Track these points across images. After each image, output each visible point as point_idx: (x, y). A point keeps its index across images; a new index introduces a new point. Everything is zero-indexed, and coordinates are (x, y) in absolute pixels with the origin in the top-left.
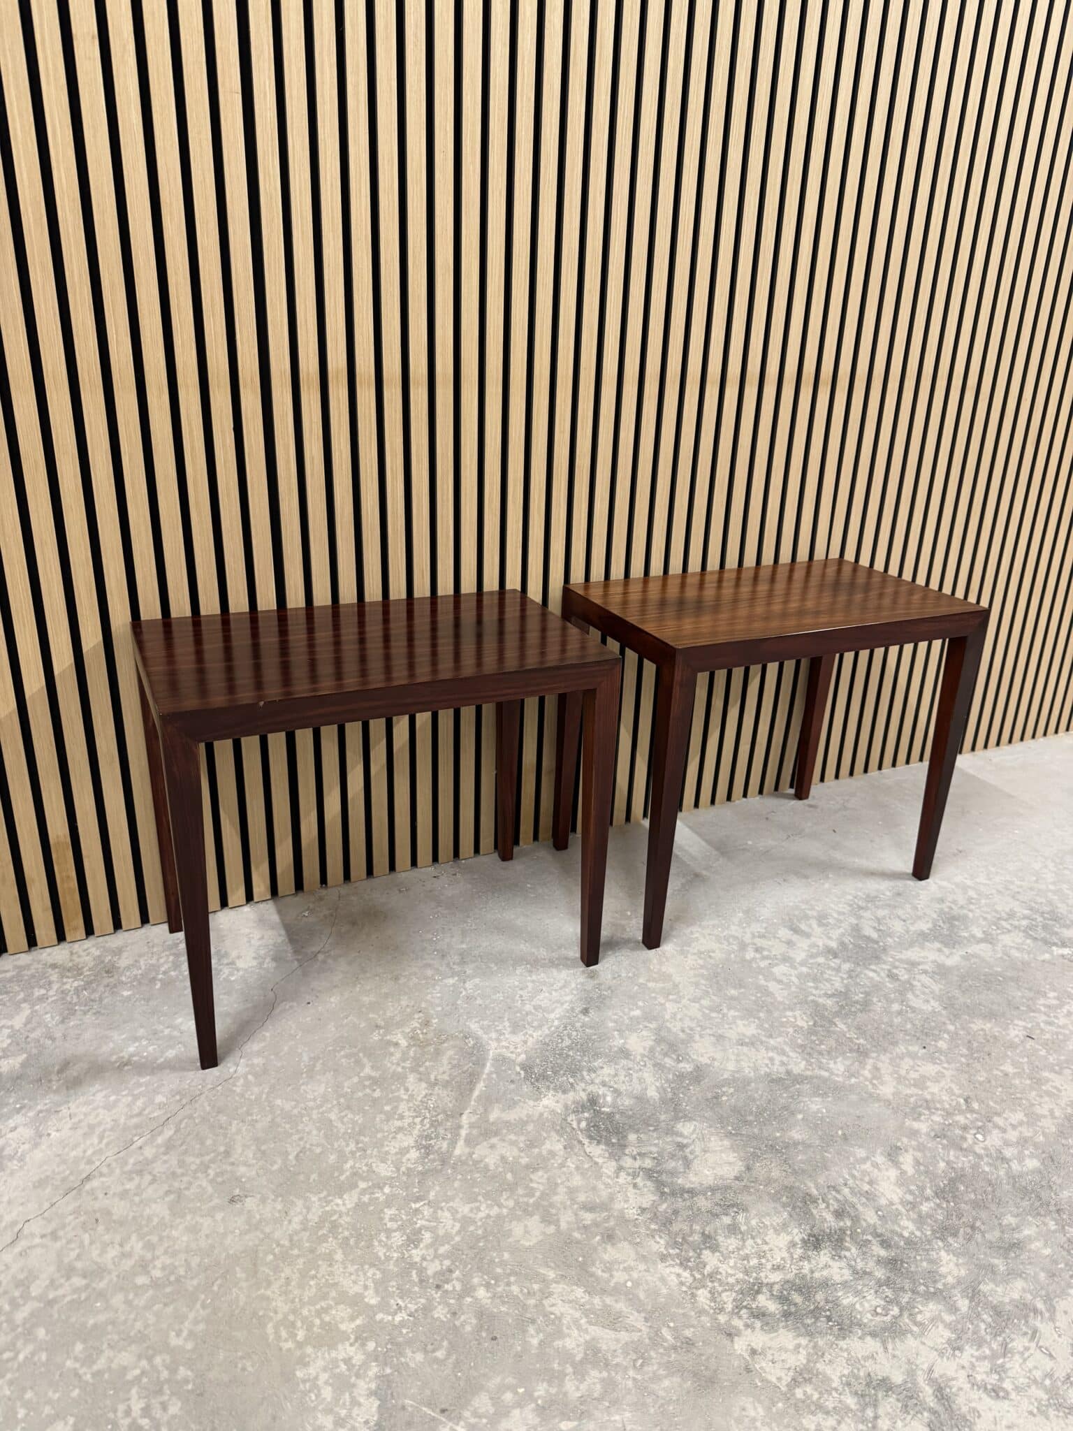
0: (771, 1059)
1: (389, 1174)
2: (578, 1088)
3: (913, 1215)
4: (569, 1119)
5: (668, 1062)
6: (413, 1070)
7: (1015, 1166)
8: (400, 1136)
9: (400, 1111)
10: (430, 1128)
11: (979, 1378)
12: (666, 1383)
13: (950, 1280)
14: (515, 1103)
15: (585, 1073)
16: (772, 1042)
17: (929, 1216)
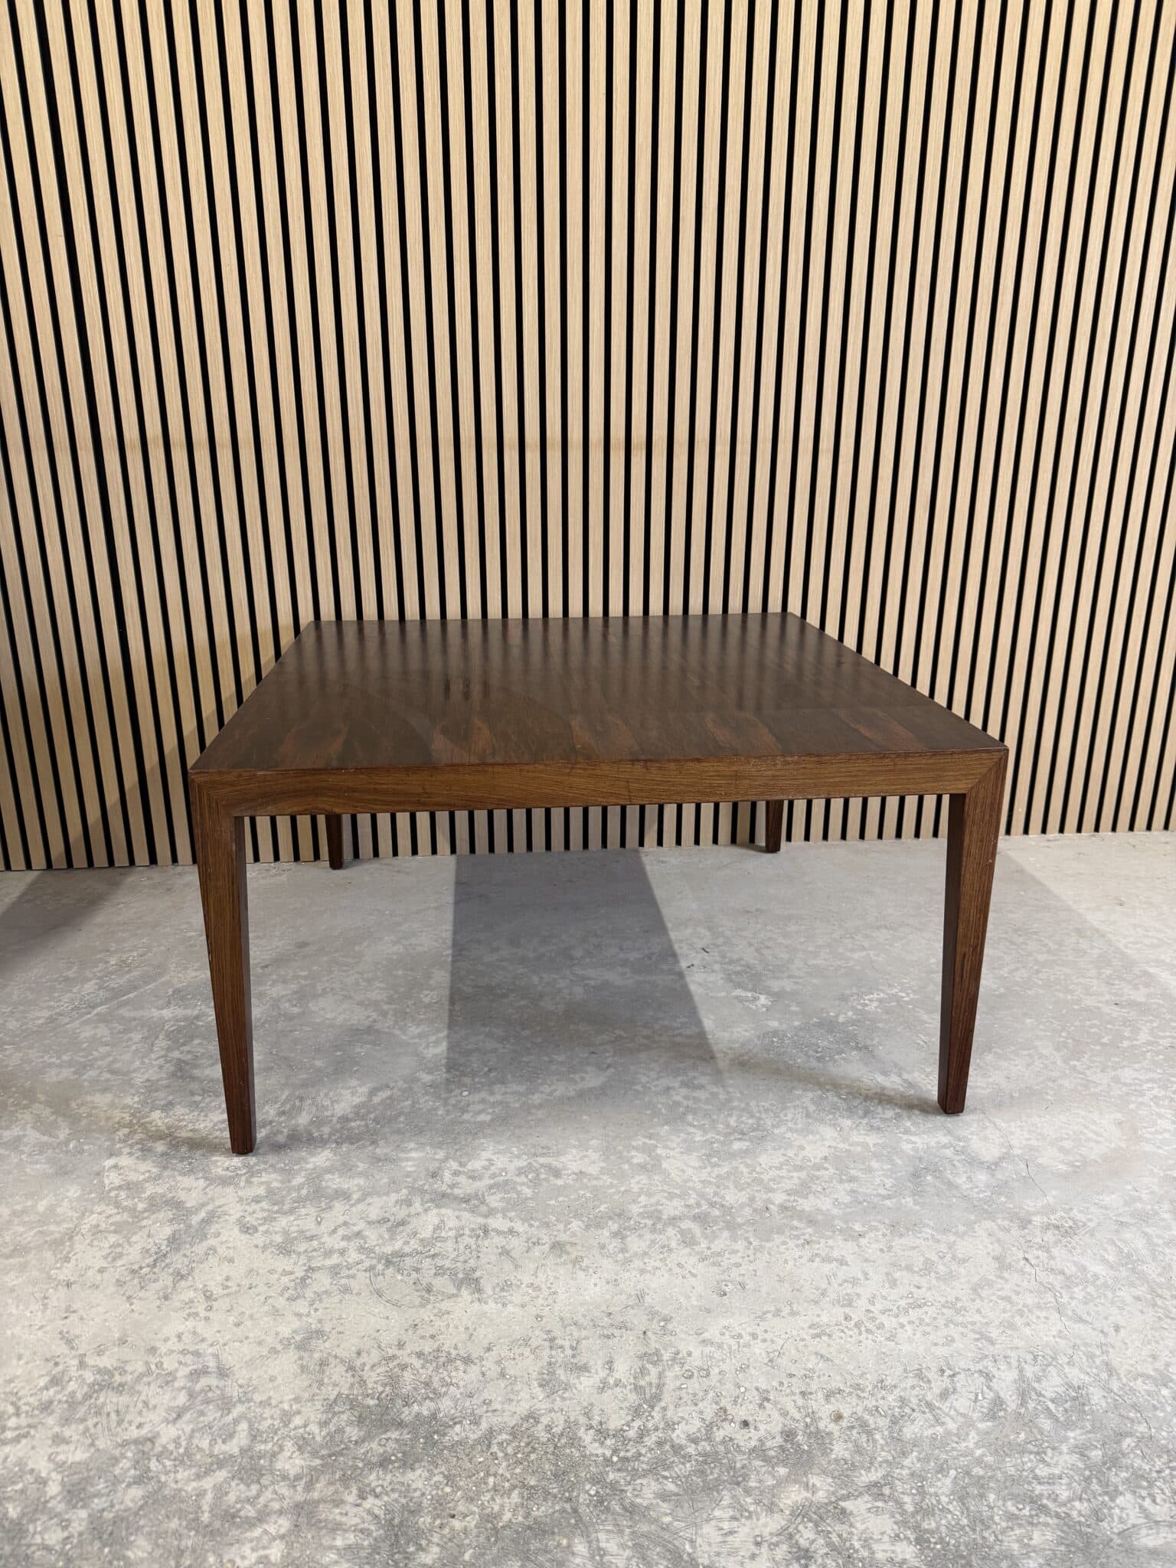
0: (369, 1017)
3: (338, 1126)
5: (287, 1005)
6: (100, 978)
7: (466, 1117)
11: (248, 1219)
12: (38, 1166)
13: (310, 1166)
14: (143, 1008)
16: (386, 1007)
17: (352, 1128)
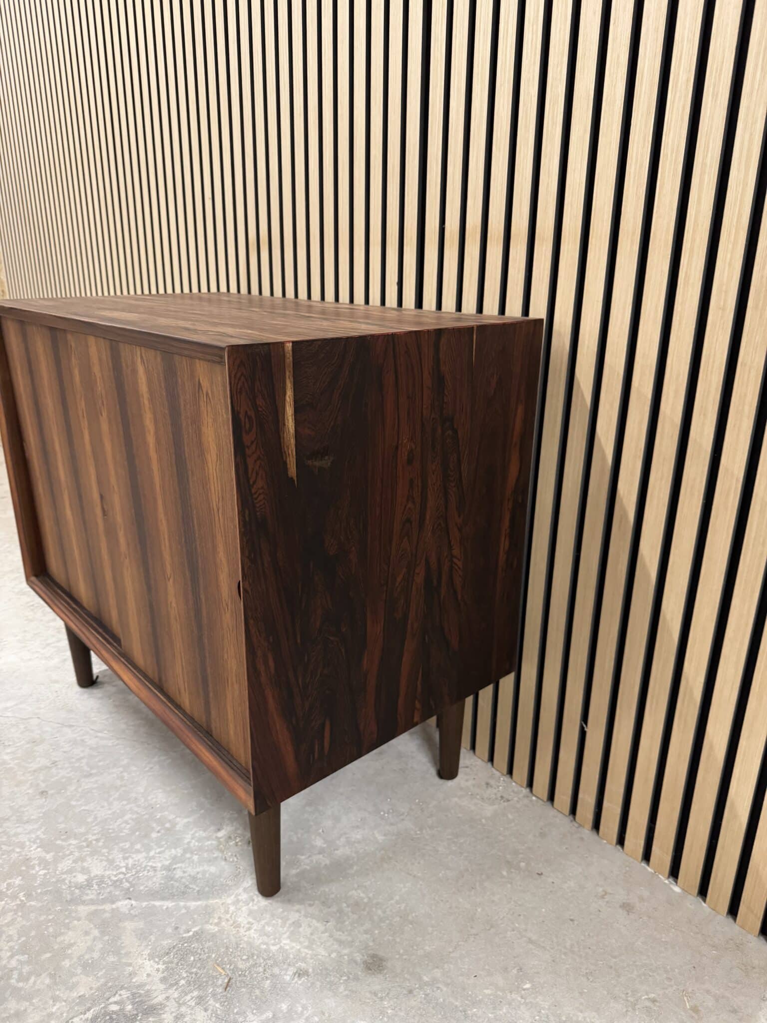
1: (60, 869)
2: (170, 991)
4: (122, 992)
8: (105, 863)
9: (134, 856)
10: (111, 880)
14: (146, 938)
15: (195, 993)
